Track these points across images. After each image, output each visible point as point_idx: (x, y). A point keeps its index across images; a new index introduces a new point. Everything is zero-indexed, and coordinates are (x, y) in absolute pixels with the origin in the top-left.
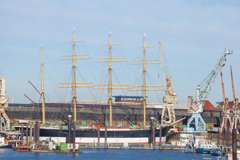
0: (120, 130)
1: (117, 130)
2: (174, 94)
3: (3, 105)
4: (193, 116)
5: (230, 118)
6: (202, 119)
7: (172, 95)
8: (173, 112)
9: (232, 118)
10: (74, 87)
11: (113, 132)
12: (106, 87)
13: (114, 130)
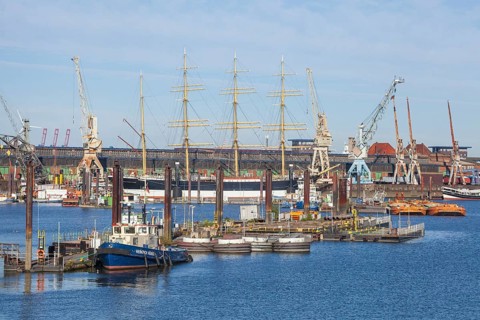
0: (247, 181)
1: (243, 181)
2: (329, 135)
3: (95, 149)
4: (355, 163)
5: (404, 165)
6: (366, 167)
7: (326, 136)
8: (327, 158)
9: (407, 166)
10: (186, 127)
11: (238, 183)
12: (230, 127)
13: (240, 181)
